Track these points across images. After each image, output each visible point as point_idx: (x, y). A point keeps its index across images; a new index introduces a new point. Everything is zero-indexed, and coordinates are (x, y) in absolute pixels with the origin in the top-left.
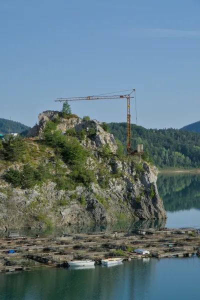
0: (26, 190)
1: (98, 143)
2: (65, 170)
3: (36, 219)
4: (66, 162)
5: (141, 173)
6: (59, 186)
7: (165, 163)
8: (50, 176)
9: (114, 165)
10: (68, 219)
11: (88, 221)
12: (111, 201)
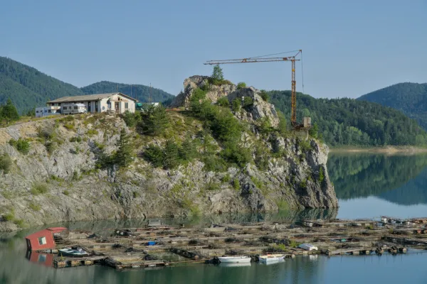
0: (169, 171)
1: (256, 115)
2: (214, 148)
3: (181, 205)
4: (216, 137)
5: (308, 153)
6: (208, 167)
7: (337, 140)
8: (198, 155)
9: (274, 142)
10: (218, 207)
11: (242, 209)
12: (270, 185)
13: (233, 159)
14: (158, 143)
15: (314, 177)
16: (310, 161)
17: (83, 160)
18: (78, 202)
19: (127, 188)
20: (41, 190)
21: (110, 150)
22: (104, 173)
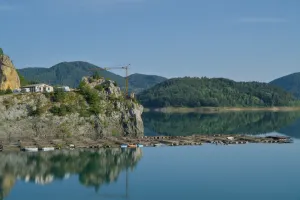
0: (61, 117)
2: (87, 107)
3: (63, 131)
4: (88, 103)
6: (81, 116)
7: (246, 104)
10: (82, 132)
12: (111, 123)
13: (94, 112)
14: (58, 105)
15: (131, 119)
16: (131, 113)
17: (23, 112)
18: (16, 130)
19: (39, 124)
21: (35, 108)
22: (30, 118)
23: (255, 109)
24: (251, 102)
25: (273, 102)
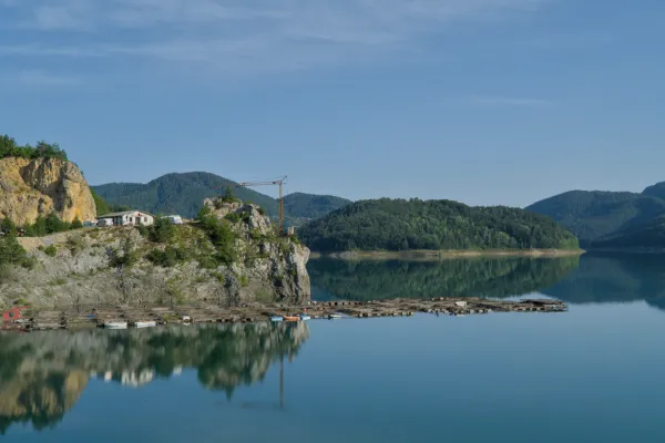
0: (167, 268)
1: (251, 225)
2: (211, 251)
3: (170, 293)
4: (214, 243)
5: (287, 254)
6: (201, 266)
8: (194, 256)
9: (262, 246)
10: (204, 295)
11: (223, 297)
12: (254, 279)
13: (224, 259)
14: (161, 247)
15: (289, 272)
16: (288, 261)
17: (100, 260)
18: (88, 291)
19: (129, 281)
20: (60, 282)
21: (121, 254)
22: (115, 270)
23: (503, 254)
24: (495, 241)
25: (534, 240)
